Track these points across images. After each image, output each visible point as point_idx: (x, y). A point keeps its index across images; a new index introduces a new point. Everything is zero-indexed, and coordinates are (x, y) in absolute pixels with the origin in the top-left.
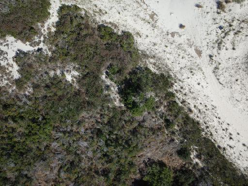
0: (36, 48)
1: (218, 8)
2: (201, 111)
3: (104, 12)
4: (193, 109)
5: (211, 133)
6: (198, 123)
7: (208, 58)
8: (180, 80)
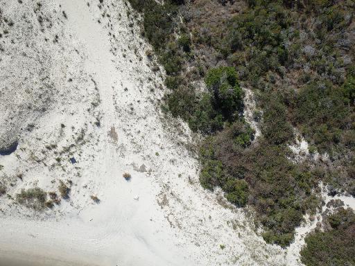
0: (336, 197)
1: (69, 190)
2: (133, 51)
3: (231, 224)
4: (144, 57)
5: (128, 16)
6: (143, 35)
7: (102, 122)
8: (152, 101)
